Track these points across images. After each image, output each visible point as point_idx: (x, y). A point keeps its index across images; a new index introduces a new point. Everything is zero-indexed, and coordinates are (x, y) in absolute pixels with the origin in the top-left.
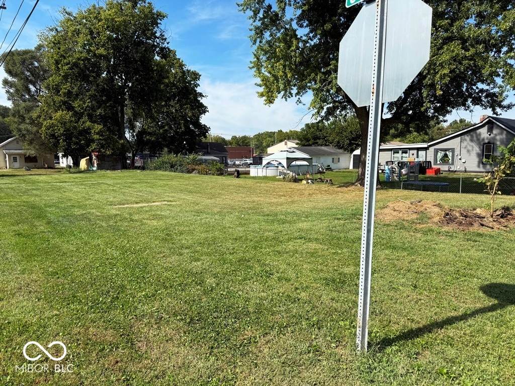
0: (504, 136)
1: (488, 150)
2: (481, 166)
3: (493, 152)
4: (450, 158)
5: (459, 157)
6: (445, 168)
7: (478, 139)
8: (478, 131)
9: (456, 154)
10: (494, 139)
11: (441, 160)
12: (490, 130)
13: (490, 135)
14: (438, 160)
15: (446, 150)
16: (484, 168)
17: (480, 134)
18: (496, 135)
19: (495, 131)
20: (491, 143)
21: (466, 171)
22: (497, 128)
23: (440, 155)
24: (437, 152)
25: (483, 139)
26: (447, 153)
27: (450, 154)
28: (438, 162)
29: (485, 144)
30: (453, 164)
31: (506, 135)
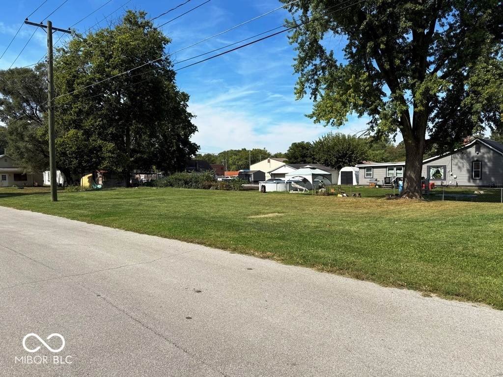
0: (491, 154)
1: (477, 166)
2: (471, 181)
3: (481, 168)
4: (443, 174)
5: (451, 173)
6: (438, 183)
7: (468, 157)
8: (469, 150)
9: (448, 170)
10: (482, 157)
11: (434, 175)
12: (478, 150)
13: (478, 154)
14: (431, 176)
15: (437, 167)
16: (474, 182)
17: (470, 153)
18: (484, 154)
19: (482, 150)
20: (479, 161)
21: (457, 186)
22: (484, 148)
23: (433, 171)
24: (430, 169)
25: (473, 157)
26: (439, 169)
27: (442, 171)
28: (431, 178)
29: (474, 161)
30: (445, 179)
31: (493, 154)
